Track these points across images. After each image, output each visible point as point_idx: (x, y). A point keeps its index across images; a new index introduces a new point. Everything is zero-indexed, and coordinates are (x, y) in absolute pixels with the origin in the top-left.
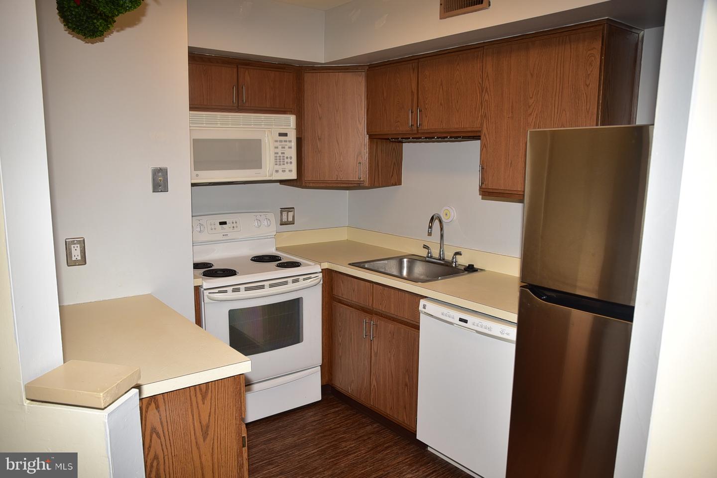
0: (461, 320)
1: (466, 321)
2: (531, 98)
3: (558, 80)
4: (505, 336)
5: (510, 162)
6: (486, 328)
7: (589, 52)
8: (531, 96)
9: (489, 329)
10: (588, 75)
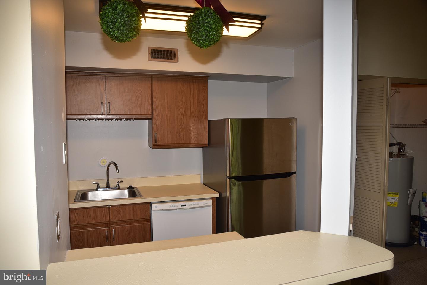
0: (182, 206)
1: (185, 205)
2: (179, 103)
3: (191, 96)
4: (206, 205)
5: (170, 131)
6: (196, 205)
7: (203, 87)
8: (179, 102)
9: (198, 204)
10: (204, 96)
